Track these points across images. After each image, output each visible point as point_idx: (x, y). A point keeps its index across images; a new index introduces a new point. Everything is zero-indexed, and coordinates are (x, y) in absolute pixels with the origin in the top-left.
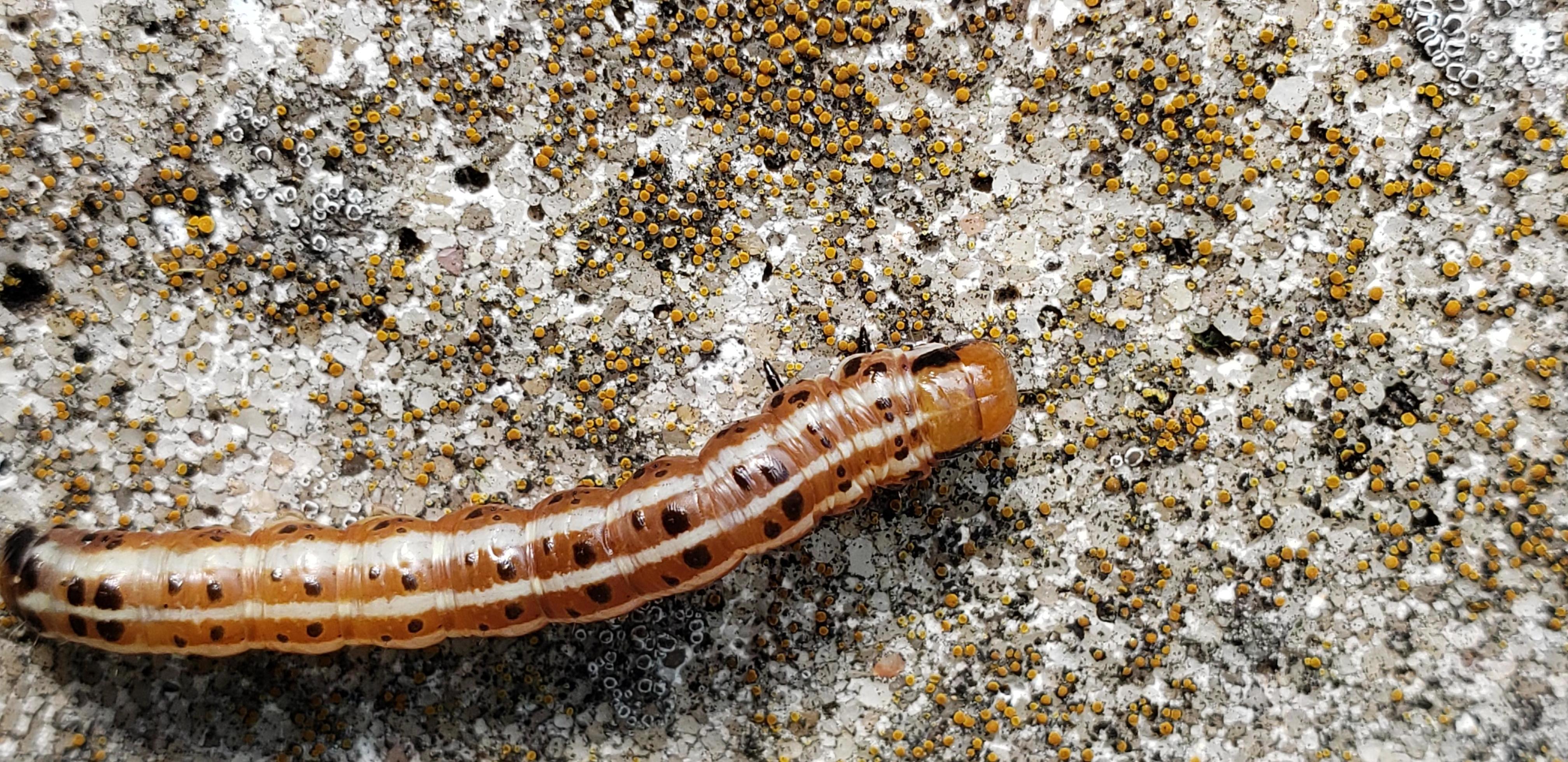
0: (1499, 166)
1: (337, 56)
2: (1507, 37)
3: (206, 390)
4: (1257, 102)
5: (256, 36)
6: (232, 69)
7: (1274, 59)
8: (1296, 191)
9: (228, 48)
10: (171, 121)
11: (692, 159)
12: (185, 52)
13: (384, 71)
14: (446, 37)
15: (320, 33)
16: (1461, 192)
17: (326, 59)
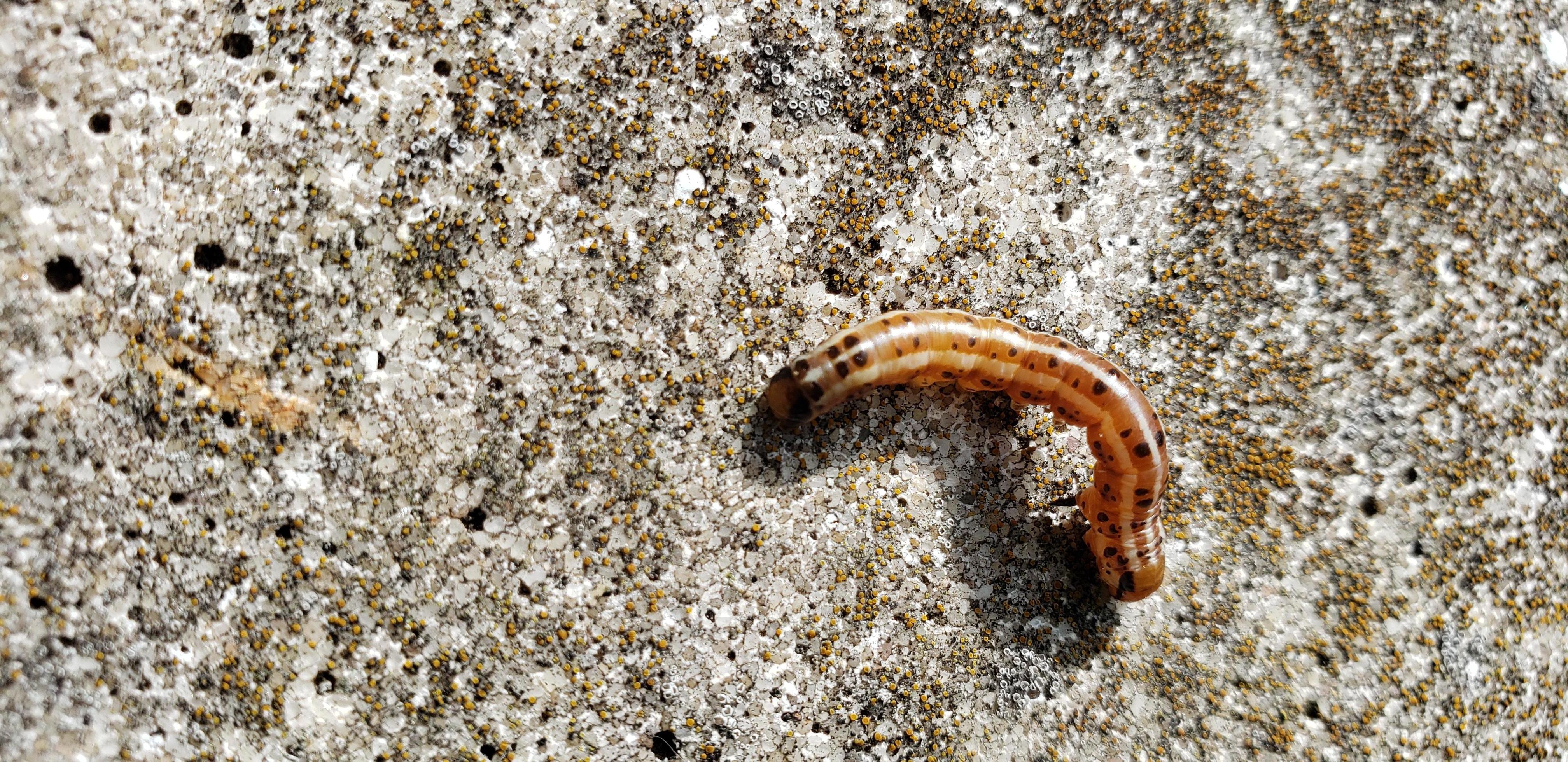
0: (1439, 712)
1: (1091, 328)
2: (1467, 662)
3: (935, 417)
4: (1382, 620)
5: (1067, 294)
6: (1048, 299)
7: (1396, 609)
8: (1375, 667)
9: (1054, 290)
10: (1011, 299)
11: (1190, 480)
12: (1038, 278)
13: (1105, 348)
14: (1137, 355)
15: (1093, 314)
16: (1423, 711)
17: (1087, 326)
